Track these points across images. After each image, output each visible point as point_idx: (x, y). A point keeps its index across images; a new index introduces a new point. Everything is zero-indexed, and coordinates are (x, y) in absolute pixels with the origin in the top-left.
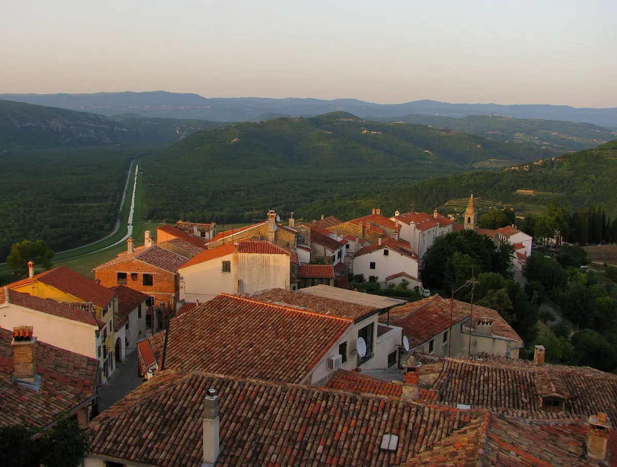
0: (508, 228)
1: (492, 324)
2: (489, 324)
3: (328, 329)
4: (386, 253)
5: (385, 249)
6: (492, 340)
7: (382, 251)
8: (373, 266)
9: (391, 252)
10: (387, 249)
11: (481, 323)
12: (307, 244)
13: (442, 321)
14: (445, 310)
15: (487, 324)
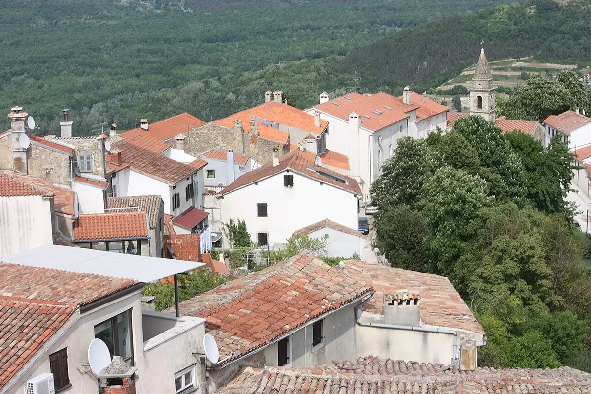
0: (568, 117)
1: (418, 302)
2: (412, 302)
3: (27, 326)
4: (289, 181)
5: (286, 173)
6: (419, 336)
7: (280, 178)
8: (262, 210)
9: (297, 179)
10: (290, 173)
11: (396, 303)
12: (97, 173)
13: (307, 302)
14: (318, 280)
15: (408, 303)
